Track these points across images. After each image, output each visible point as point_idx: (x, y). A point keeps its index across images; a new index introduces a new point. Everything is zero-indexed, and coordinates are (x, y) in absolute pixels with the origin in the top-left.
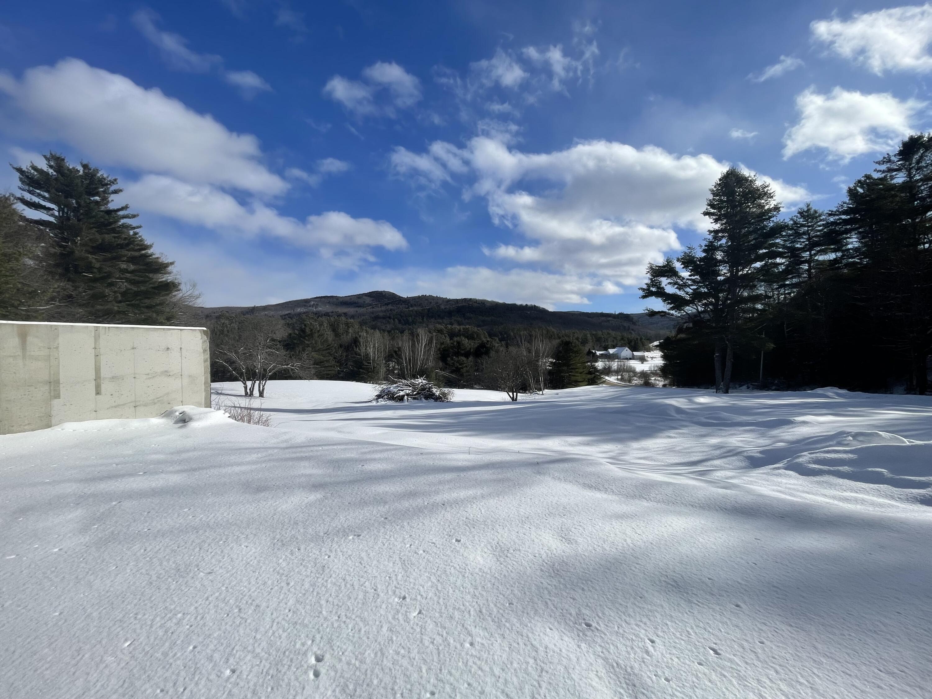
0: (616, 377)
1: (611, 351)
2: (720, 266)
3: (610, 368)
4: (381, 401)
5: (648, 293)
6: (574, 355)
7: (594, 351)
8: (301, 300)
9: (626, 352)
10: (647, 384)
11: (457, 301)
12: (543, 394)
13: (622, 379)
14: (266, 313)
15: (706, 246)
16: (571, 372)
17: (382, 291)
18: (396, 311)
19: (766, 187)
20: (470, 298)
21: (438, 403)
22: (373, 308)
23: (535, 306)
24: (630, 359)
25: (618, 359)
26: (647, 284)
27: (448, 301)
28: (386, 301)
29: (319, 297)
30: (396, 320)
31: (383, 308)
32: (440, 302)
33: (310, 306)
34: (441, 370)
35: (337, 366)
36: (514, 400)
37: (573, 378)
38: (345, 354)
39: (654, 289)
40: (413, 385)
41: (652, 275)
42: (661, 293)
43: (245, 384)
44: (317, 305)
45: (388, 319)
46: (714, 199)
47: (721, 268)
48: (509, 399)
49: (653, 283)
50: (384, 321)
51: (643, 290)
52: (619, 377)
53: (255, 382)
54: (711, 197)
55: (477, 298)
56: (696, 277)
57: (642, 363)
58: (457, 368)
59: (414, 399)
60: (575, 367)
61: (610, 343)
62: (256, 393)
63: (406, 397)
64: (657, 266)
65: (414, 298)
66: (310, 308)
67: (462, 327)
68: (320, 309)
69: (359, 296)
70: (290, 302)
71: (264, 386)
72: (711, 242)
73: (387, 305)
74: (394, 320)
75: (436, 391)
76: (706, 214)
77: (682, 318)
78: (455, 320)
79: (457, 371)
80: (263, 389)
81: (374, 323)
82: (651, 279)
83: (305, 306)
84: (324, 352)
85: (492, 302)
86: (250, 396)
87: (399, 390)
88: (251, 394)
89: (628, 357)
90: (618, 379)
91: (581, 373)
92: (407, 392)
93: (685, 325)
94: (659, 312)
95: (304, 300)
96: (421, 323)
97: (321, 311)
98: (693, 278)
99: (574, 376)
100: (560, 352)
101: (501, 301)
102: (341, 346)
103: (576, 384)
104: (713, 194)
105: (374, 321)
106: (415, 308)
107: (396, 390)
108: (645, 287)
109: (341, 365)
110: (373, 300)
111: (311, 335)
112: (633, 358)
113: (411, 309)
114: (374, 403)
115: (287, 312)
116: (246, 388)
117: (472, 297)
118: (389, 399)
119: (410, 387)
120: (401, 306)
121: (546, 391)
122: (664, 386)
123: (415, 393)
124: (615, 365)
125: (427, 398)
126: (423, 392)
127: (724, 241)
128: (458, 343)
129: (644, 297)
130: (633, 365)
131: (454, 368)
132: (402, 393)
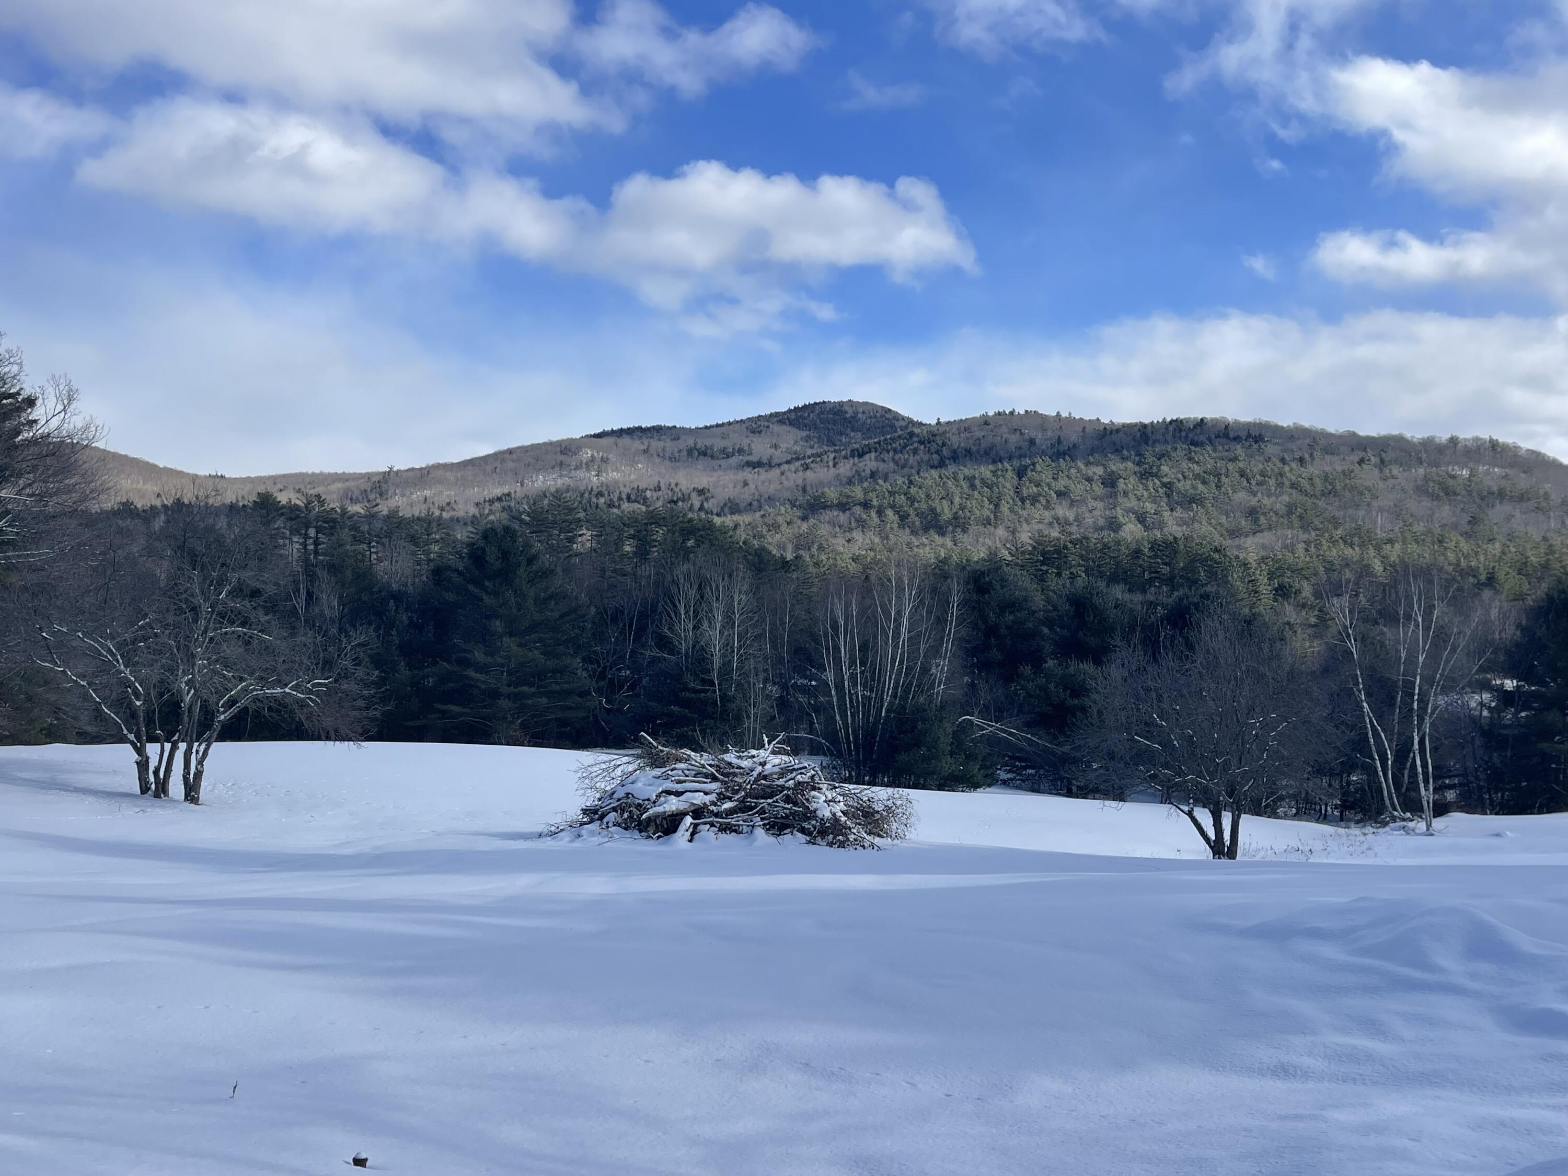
4: (593, 834)
8: (551, 444)
12: (1429, 833)
14: (427, 493)
17: (841, 404)
18: (892, 479)
21: (821, 851)
22: (806, 467)
27: (1103, 434)
28: (857, 440)
29: (613, 432)
30: (890, 513)
31: (845, 468)
33: (578, 467)
34: (985, 714)
35: (599, 691)
36: (1224, 849)
38: (629, 646)
40: (724, 773)
43: (140, 751)
44: (604, 460)
45: (858, 510)
48: (1201, 852)
50: (843, 518)
53: (174, 748)
55: (1231, 419)
58: (1060, 708)
59: (724, 829)
62: (176, 787)
63: (688, 820)
65: (965, 427)
66: (581, 474)
68: (612, 476)
69: (759, 425)
71: (200, 763)
73: (860, 456)
74: (880, 512)
75: (829, 801)
78: (1128, 511)
79: (1056, 719)
80: (199, 774)
83: (561, 464)
84: (549, 639)
86: (157, 795)
87: (669, 792)
88: (162, 789)
92: (699, 799)
95: (559, 443)
96: (987, 522)
97: (616, 482)
100: (1535, 645)
102: (616, 614)
105: (804, 518)
106: (971, 468)
107: (653, 792)
109: (612, 686)
110: (807, 438)
113: (953, 469)
114: (565, 842)
115: (498, 491)
116: (143, 765)
117: (1210, 416)
118: (626, 826)
119: (715, 779)
120: (913, 459)
123: (728, 805)
125: (778, 827)
126: (764, 803)
131: (1047, 710)
132: (673, 805)
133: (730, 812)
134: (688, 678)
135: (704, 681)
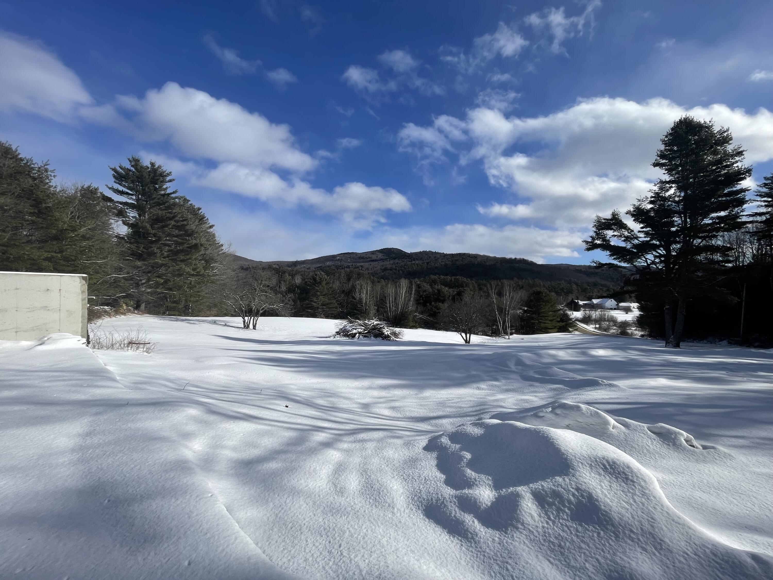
0: (594, 326)
1: (595, 301)
2: (674, 217)
3: (590, 317)
4: (338, 337)
5: (592, 246)
6: (544, 304)
7: (576, 301)
8: (330, 256)
9: (611, 303)
10: (624, 333)
11: (452, 255)
12: (509, 339)
13: (599, 329)
14: (305, 265)
15: (652, 197)
16: (541, 319)
17: (391, 248)
18: (401, 264)
19: (725, 132)
20: (464, 252)
21: (385, 341)
22: (383, 261)
23: (523, 259)
24: (615, 309)
25: (600, 308)
26: (591, 237)
27: (444, 256)
28: (394, 255)
29: (343, 253)
31: (392, 262)
32: (438, 256)
33: (336, 261)
34: (419, 313)
35: (340, 307)
36: (467, 341)
37: (542, 325)
38: (346, 298)
39: (598, 242)
40: (365, 325)
41: (597, 228)
42: (606, 246)
43: (244, 319)
44: (341, 259)
45: (394, 270)
46: (665, 149)
47: (675, 219)
48: (463, 342)
49: (598, 235)
50: (391, 272)
51: (587, 242)
52: (597, 326)
53: (251, 318)
54: (662, 147)
55: (471, 253)
56: (648, 229)
57: (627, 313)
58: (435, 312)
59: (365, 336)
60: (545, 315)
61: (595, 294)
62: (251, 326)
63: (358, 335)
64: (604, 219)
65: (416, 254)
67: (453, 278)
68: (343, 262)
69: (373, 253)
70: (322, 257)
71: (256, 321)
72: (657, 194)
73: (395, 259)
74: (399, 271)
75: (387, 331)
76: (655, 165)
77: (630, 270)
79: (434, 315)
80: (256, 324)
81: (383, 274)
82: (595, 232)
83: (332, 260)
84: (329, 296)
85: (484, 256)
86: (247, 328)
87: (354, 329)
89: (613, 307)
90: (596, 328)
91: (551, 321)
92: (360, 330)
93: (632, 277)
94: (606, 264)
98: (644, 229)
99: (545, 323)
100: (531, 301)
101: (491, 255)
102: (343, 291)
103: (546, 330)
104: (665, 144)
105: (383, 272)
106: (417, 262)
107: (350, 329)
108: (590, 240)
109: (342, 307)
110: (384, 256)
111: (320, 283)
112: (618, 308)
113: (414, 262)
114: (332, 339)
115: (319, 265)
116: (244, 322)
117: (466, 252)
118: (345, 336)
119: (363, 326)
120: (405, 260)
121: (515, 336)
122: (642, 336)
123: (366, 332)
124: (595, 314)
125: (376, 336)
126: (373, 331)
127: (672, 191)
128: (439, 291)
129: (588, 249)
130: (615, 315)
131: (432, 313)
132: (354, 331)
133: (366, 333)
134: (358, 305)
135: (361, 306)
